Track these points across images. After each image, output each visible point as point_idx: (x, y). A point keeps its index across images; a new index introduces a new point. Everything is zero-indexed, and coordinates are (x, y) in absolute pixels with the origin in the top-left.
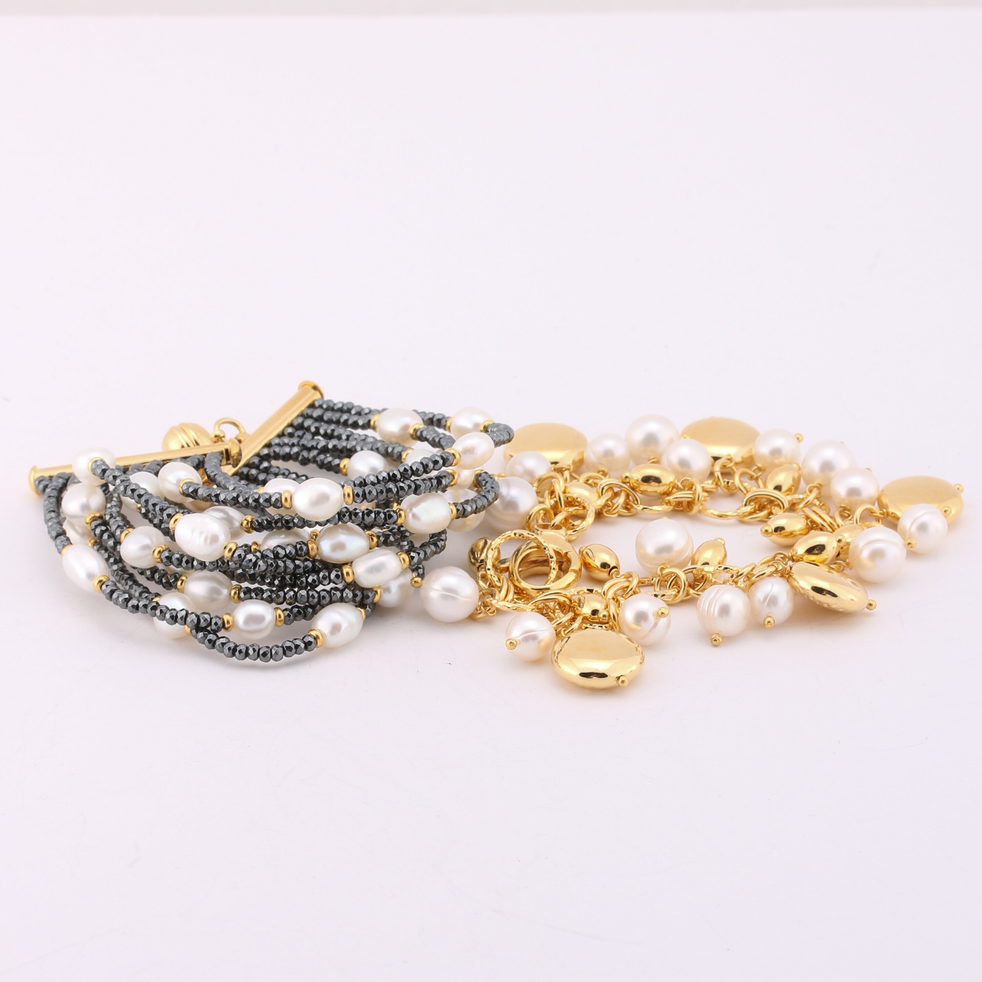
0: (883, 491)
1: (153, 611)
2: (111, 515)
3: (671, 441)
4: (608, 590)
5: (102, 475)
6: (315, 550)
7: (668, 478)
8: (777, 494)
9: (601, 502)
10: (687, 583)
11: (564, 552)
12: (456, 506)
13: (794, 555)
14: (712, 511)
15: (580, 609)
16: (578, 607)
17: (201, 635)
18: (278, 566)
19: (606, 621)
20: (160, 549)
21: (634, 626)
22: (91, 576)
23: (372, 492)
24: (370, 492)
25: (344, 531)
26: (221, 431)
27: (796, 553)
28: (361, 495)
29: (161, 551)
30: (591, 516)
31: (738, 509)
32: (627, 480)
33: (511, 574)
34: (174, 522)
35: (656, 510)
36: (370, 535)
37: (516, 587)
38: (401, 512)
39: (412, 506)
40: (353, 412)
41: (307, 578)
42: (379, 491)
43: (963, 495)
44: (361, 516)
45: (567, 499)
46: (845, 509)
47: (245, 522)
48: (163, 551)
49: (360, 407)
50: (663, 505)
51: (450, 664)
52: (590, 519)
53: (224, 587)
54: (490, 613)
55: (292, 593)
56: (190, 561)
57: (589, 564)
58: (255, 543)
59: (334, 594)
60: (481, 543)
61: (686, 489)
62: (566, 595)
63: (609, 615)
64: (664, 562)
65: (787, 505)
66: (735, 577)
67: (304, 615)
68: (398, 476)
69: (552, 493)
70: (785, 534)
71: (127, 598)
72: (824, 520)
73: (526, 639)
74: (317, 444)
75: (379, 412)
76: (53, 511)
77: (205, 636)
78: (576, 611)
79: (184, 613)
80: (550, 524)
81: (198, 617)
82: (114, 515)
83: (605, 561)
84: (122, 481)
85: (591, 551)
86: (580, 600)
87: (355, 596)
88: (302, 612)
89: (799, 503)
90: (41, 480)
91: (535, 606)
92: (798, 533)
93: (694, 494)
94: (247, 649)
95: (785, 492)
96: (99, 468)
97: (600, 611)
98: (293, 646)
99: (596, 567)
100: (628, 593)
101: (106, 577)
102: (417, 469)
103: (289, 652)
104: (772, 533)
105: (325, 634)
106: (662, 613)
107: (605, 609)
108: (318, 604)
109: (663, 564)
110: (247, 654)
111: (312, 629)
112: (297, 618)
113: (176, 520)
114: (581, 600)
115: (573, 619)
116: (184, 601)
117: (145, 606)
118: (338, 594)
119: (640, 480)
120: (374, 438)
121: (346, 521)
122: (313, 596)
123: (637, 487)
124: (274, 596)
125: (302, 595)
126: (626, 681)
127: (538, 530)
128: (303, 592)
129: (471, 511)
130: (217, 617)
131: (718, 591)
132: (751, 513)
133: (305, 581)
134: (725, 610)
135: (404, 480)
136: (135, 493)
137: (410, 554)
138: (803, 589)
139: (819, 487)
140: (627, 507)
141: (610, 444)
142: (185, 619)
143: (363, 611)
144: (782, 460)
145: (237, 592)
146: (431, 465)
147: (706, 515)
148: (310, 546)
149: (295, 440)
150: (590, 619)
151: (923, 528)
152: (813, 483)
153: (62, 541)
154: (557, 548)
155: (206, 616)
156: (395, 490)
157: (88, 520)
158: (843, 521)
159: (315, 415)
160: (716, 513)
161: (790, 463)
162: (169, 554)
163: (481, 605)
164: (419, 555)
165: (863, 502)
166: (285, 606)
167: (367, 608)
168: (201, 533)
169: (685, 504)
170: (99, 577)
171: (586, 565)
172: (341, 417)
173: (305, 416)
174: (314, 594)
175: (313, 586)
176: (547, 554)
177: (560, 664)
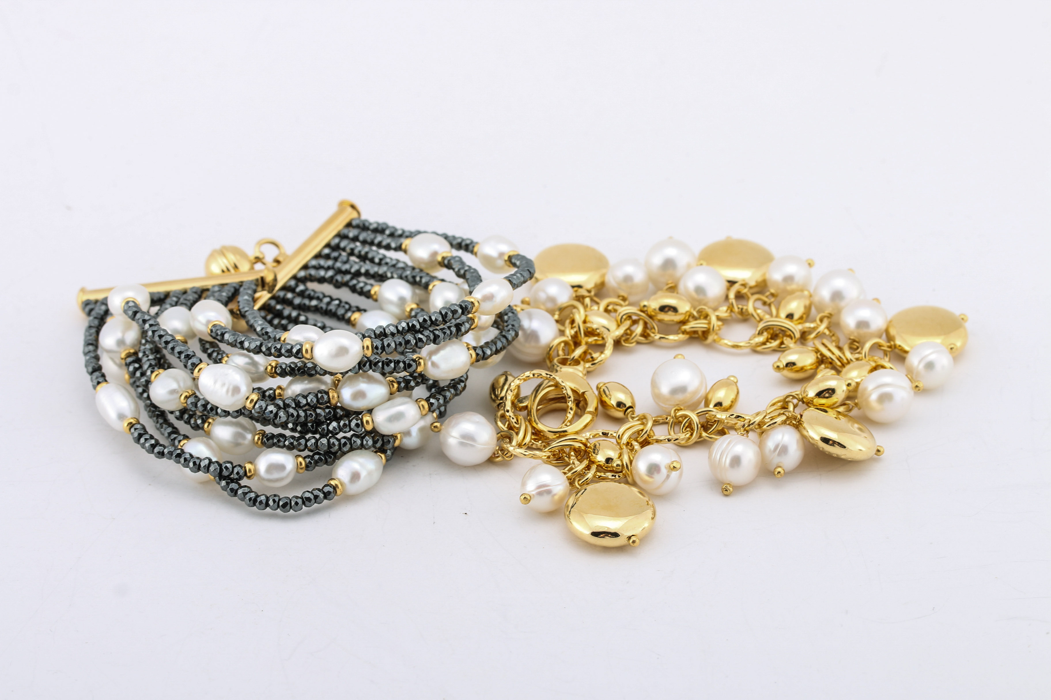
0: (890, 322)
1: (178, 458)
2: (144, 352)
3: (689, 267)
4: (623, 434)
5: (133, 316)
6: (336, 399)
7: (684, 307)
8: (788, 324)
9: (619, 332)
10: (699, 426)
11: (582, 391)
12: (475, 350)
13: (804, 397)
14: (726, 341)
15: (594, 455)
16: (593, 454)
17: (223, 483)
18: (298, 416)
19: (620, 470)
20: (187, 394)
21: (647, 478)
22: (121, 417)
23: (390, 345)
24: (389, 345)
25: (365, 380)
26: (261, 253)
27: (807, 395)
28: (380, 347)
29: (188, 396)
30: (609, 348)
31: (750, 340)
32: (645, 309)
33: (529, 413)
34: (199, 372)
35: (672, 340)
36: (391, 382)
37: (533, 428)
38: (421, 361)
39: (431, 354)
40: (387, 232)
41: (328, 425)
42: (397, 343)
43: (968, 325)
44: (381, 366)
45: (587, 329)
46: (854, 341)
47: (269, 368)
48: (190, 396)
49: (394, 227)
50: (679, 334)
51: (466, 514)
52: (609, 350)
53: (248, 432)
54: (507, 457)
55: (313, 441)
56: (215, 408)
57: (605, 402)
58: (280, 387)
59: (355, 442)
60: (502, 380)
61: (702, 317)
62: (581, 440)
63: (623, 465)
64: (678, 403)
65: (798, 335)
66: (746, 426)
67: (325, 461)
68: (417, 327)
69: (573, 322)
70: (796, 369)
71: (153, 444)
72: (833, 354)
73: (540, 494)
74: (351, 267)
75: (411, 235)
76: (92, 344)
77: (228, 484)
78: (591, 457)
79: (207, 462)
80: (569, 357)
81: (220, 465)
82: (147, 353)
83: (620, 400)
84: (151, 325)
85: (608, 388)
86: (595, 446)
87: (375, 442)
88: (323, 459)
89: (810, 333)
90: (87, 303)
91: (551, 452)
92: (809, 368)
93: (709, 323)
94: (268, 499)
95: (797, 320)
96: (130, 311)
97: (615, 459)
98: (312, 497)
99: (612, 406)
100: (642, 436)
101: (135, 419)
102: (436, 320)
103: (308, 503)
104: (783, 369)
105: (344, 483)
106: (674, 467)
107: (619, 457)
108: (339, 450)
109: (677, 405)
110: (267, 505)
111: (333, 477)
112: (318, 464)
113: (200, 369)
114: (597, 447)
115: (588, 468)
116: (209, 446)
117: (171, 453)
118: (359, 442)
119: (657, 309)
120: (404, 263)
121: (366, 370)
122: (334, 444)
123: (654, 316)
124: (295, 443)
125: (323, 444)
126: (637, 541)
127: (558, 366)
128: (324, 441)
129: (491, 353)
130: (240, 466)
131: (729, 443)
132: (764, 343)
133: (326, 429)
134: (736, 461)
135: (423, 331)
136: (162, 339)
137: (429, 400)
138: (813, 439)
139: (830, 316)
140: (645, 335)
141: (629, 270)
142: (207, 468)
143: (383, 456)
144: (794, 287)
145: (261, 437)
146: (450, 314)
147: (721, 345)
148: (331, 395)
149: (330, 263)
150: (604, 468)
151: (930, 366)
152: (823, 312)
153: (97, 378)
154: (575, 387)
155: (229, 465)
156: (413, 342)
157: (123, 355)
158: (852, 353)
159: (351, 235)
160: (730, 344)
161: (802, 291)
162: (195, 400)
163: (498, 450)
164: (438, 401)
165: (872, 336)
166: (306, 453)
167: (387, 452)
168: (224, 385)
169: (700, 333)
170: (129, 419)
171: (603, 403)
172: (375, 238)
173: (341, 236)
174: (335, 443)
175: (334, 434)
176: (564, 394)
177: (571, 520)
